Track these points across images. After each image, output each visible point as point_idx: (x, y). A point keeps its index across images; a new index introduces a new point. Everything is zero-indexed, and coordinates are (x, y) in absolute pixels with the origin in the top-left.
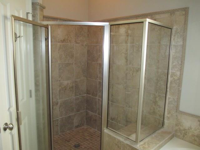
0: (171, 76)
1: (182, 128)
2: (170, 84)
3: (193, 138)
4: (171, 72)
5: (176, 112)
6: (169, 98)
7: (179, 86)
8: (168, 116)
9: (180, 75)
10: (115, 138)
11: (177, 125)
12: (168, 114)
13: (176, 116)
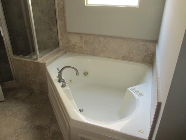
0: (57, 6)
1: (71, 44)
2: (58, 13)
3: (79, 50)
4: (57, 2)
5: (65, 33)
6: (59, 24)
7: (64, 14)
8: (61, 38)
9: (63, 4)
10: (22, 60)
11: (68, 43)
12: (61, 36)
13: (66, 36)
